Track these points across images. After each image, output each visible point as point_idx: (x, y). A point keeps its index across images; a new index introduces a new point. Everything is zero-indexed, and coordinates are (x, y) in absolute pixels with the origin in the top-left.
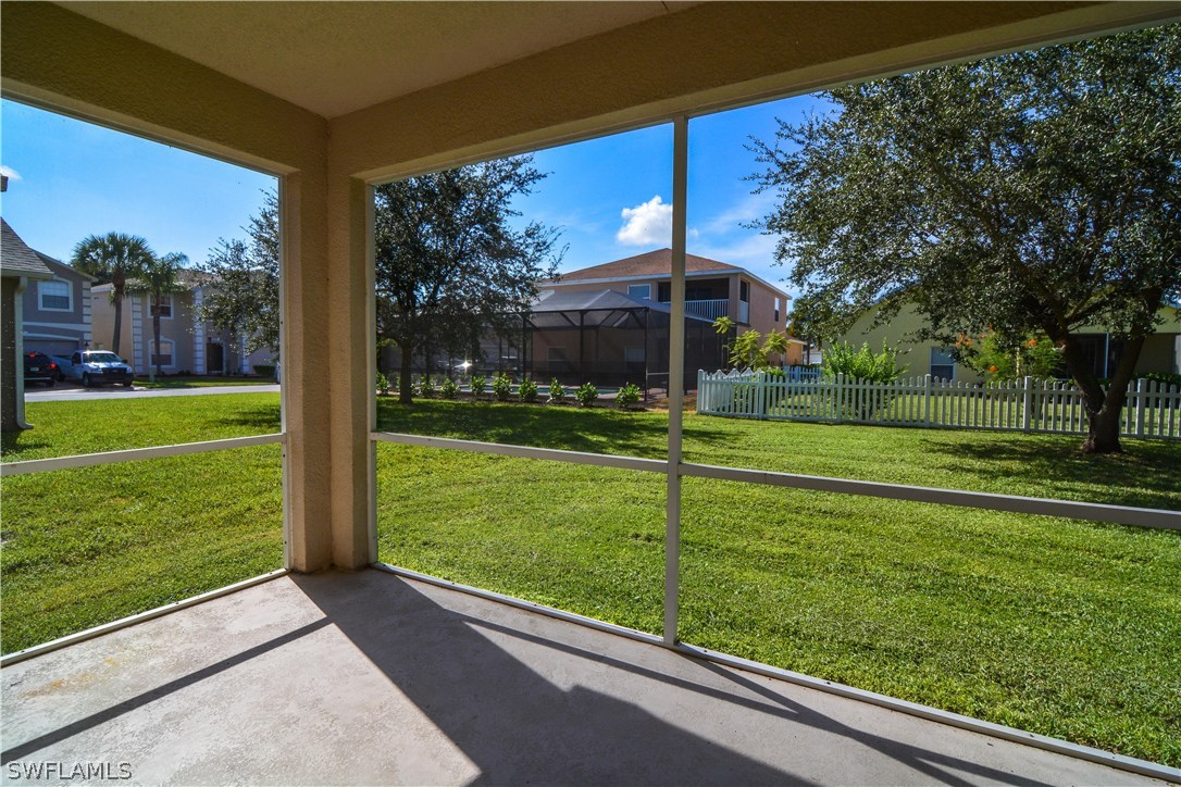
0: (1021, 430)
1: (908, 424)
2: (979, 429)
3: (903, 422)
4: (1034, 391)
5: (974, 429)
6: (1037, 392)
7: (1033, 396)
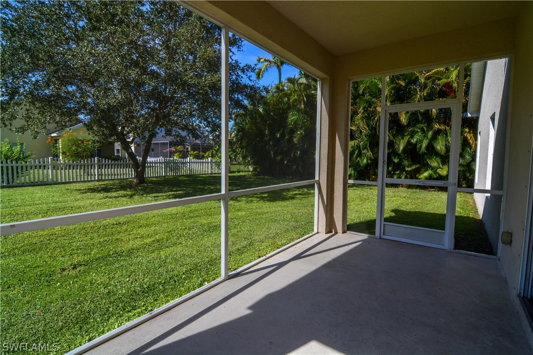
0: (96, 180)
1: (42, 183)
2: (78, 182)
3: (39, 183)
4: (100, 163)
5: (77, 182)
6: (101, 163)
7: (99, 165)
